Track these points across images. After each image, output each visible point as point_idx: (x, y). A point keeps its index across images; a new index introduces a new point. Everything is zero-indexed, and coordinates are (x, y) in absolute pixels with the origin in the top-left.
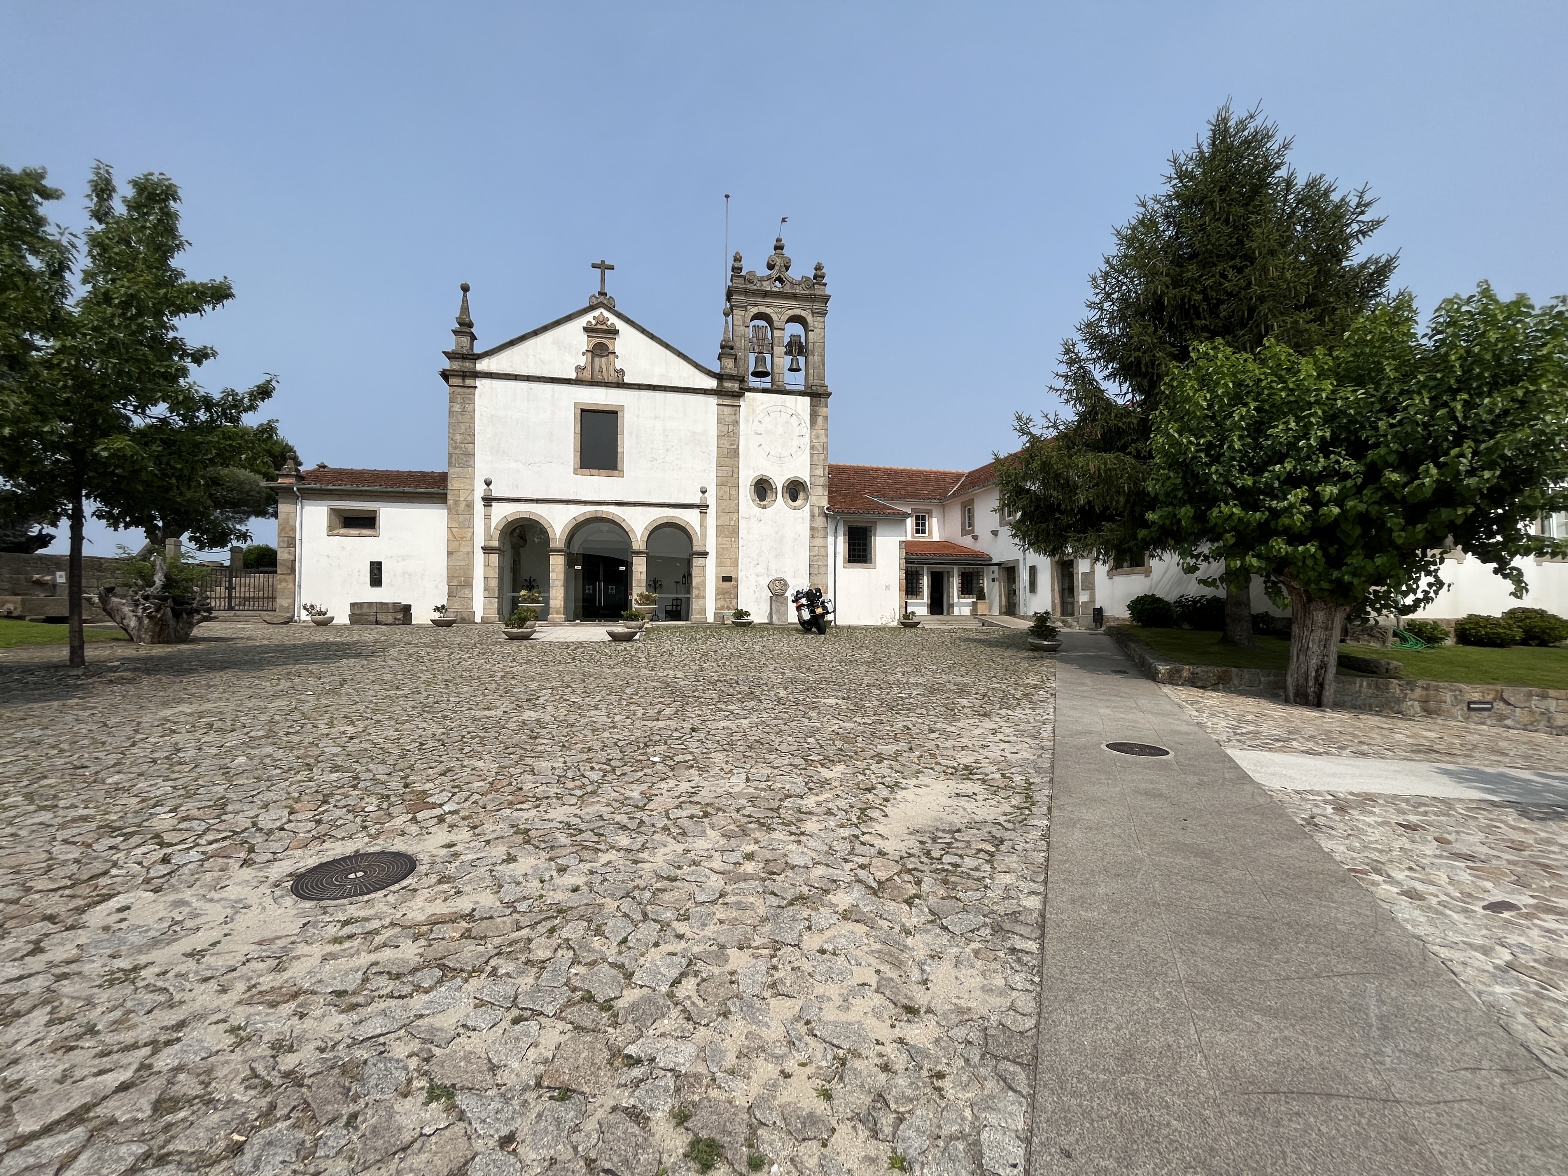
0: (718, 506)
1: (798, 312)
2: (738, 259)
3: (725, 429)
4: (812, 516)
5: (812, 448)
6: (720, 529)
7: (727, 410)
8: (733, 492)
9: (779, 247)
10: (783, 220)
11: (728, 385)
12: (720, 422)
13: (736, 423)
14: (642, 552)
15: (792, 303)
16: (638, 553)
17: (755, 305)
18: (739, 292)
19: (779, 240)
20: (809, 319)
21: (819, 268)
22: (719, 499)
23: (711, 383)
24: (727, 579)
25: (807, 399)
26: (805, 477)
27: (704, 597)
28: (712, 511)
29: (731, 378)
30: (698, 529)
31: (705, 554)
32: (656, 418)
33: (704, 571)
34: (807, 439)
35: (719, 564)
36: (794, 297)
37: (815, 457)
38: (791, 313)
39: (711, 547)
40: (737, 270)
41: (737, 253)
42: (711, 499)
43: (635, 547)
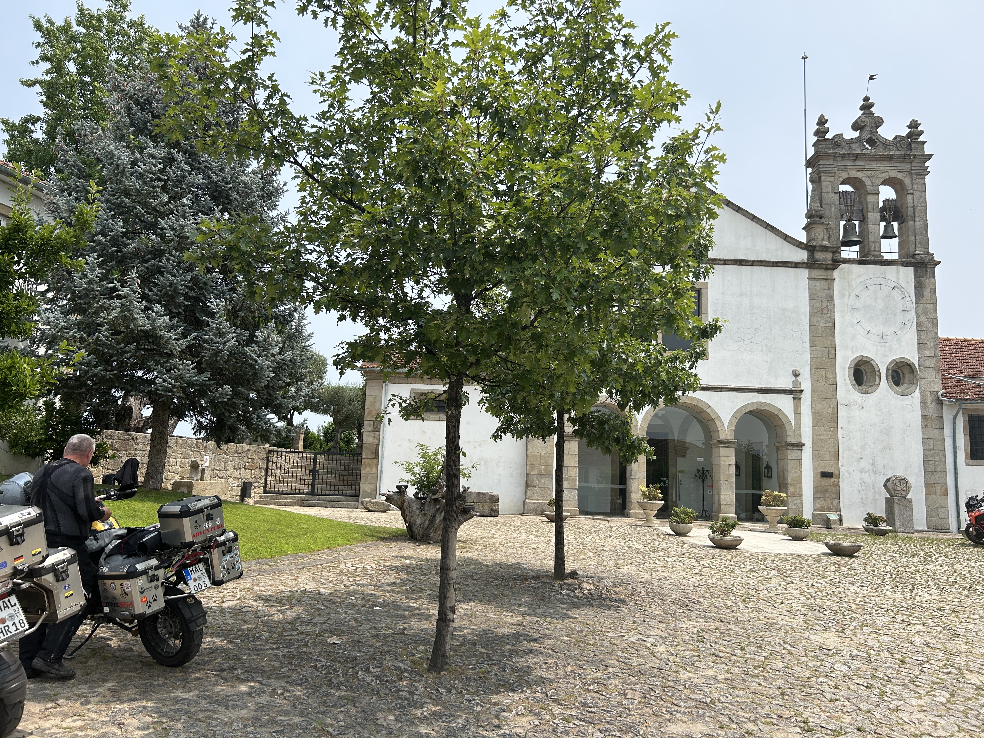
0: (813, 391)
1: (893, 174)
2: (822, 121)
3: (818, 305)
4: (924, 403)
5: (919, 324)
6: (816, 417)
7: (819, 285)
8: (830, 376)
9: (867, 106)
10: (871, 78)
11: (819, 256)
12: (812, 297)
13: (831, 298)
14: (729, 442)
15: (885, 165)
16: (725, 443)
17: (845, 168)
18: (826, 156)
19: (866, 99)
20: (907, 182)
21: (914, 125)
22: (815, 384)
23: (802, 256)
24: (827, 475)
25: (910, 270)
26: (913, 357)
27: (801, 496)
28: (807, 397)
29: (825, 249)
30: (791, 417)
31: (800, 446)
32: (741, 295)
33: (800, 464)
34: (912, 315)
35: (817, 457)
36: (891, 158)
37: (924, 336)
38: (885, 176)
39: (807, 438)
40: (821, 133)
41: (822, 117)
42: (806, 384)
43: (722, 437)
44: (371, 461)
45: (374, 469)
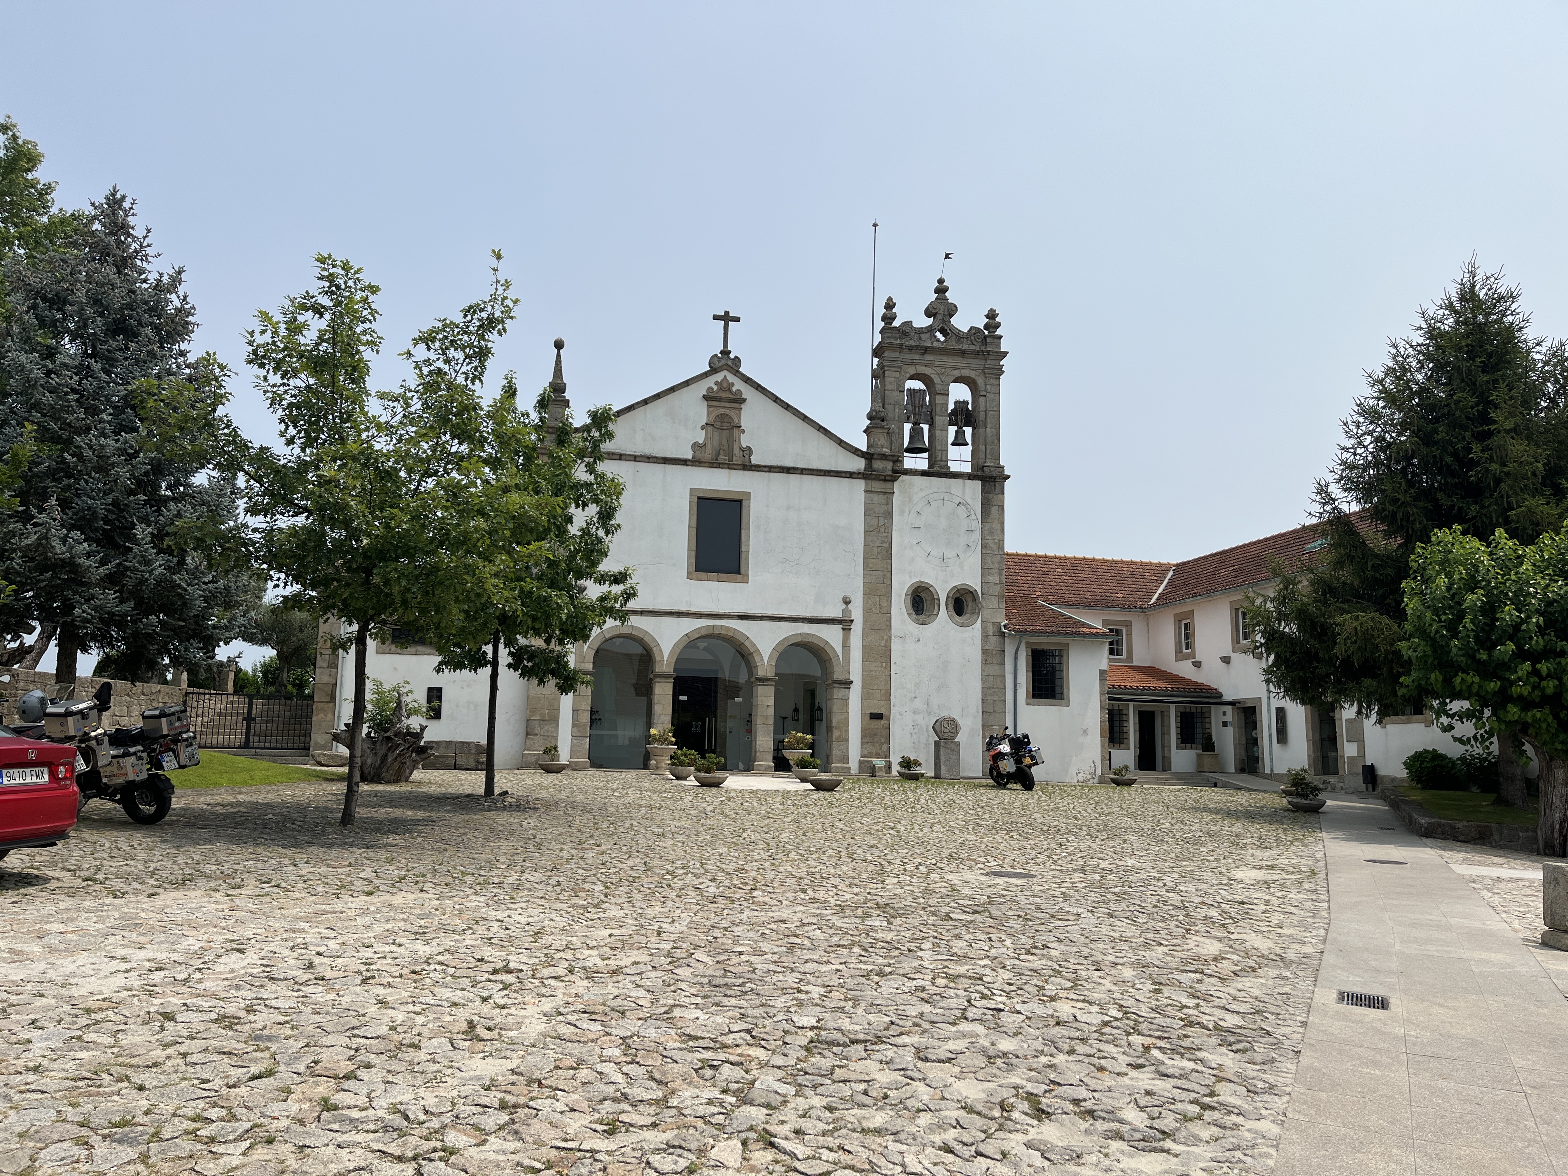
0: (865, 621)
1: (966, 372)
2: (890, 305)
3: (874, 522)
4: (985, 636)
5: (984, 547)
6: (867, 650)
7: (876, 498)
8: (884, 604)
9: (941, 290)
10: (947, 256)
11: (878, 465)
12: (868, 512)
13: (890, 514)
14: (768, 680)
15: (957, 361)
16: (764, 681)
17: (912, 363)
18: (892, 347)
19: (941, 281)
20: (980, 381)
21: (992, 315)
22: (867, 612)
23: (859, 464)
24: (876, 717)
25: (978, 484)
26: (976, 584)
27: (847, 740)
28: (857, 628)
29: (884, 457)
30: (839, 650)
31: (848, 684)
32: (788, 508)
33: (847, 705)
34: (977, 536)
35: (866, 696)
36: (963, 353)
37: (989, 560)
38: (957, 373)
39: (856, 674)
40: (888, 318)
41: (890, 299)
42: (857, 613)
43: (761, 673)
44: (325, 706)
45: (330, 716)
